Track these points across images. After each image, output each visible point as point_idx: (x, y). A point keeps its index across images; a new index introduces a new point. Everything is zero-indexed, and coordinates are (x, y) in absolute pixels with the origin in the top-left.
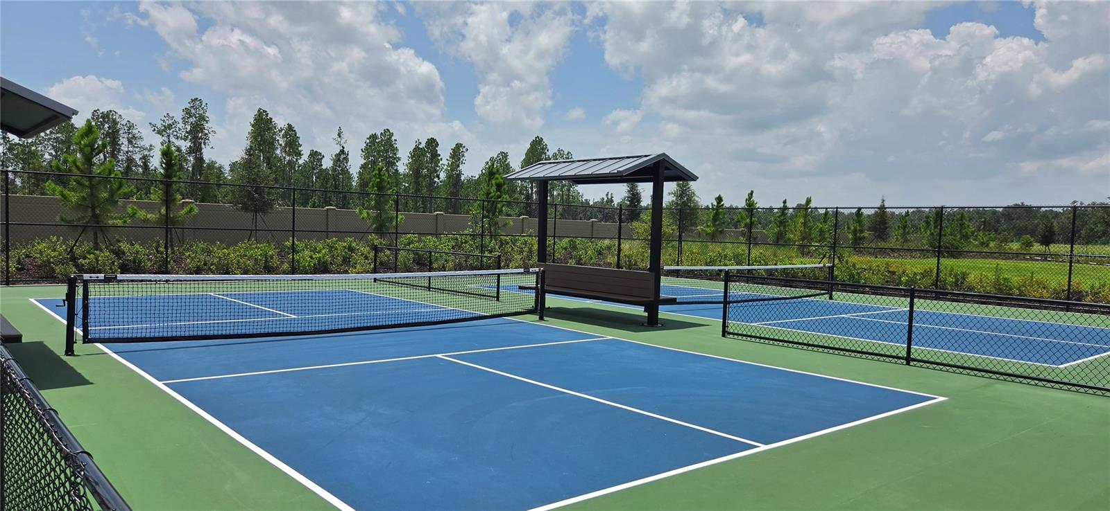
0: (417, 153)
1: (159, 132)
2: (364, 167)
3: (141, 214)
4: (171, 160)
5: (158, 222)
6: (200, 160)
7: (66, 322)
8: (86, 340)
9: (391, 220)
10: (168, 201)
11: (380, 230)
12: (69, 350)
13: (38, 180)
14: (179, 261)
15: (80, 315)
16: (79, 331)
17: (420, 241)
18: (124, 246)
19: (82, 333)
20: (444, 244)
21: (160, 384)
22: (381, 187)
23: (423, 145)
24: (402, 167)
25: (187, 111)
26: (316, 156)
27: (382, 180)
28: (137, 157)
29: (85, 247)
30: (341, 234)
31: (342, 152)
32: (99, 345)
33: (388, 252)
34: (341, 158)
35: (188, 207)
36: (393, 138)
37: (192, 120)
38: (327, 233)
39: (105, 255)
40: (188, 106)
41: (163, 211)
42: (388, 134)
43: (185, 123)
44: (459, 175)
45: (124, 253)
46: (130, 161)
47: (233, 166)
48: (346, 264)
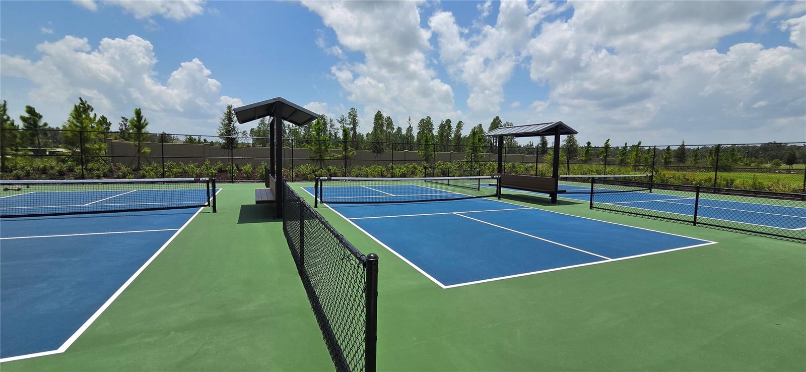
0: (442, 126)
1: (340, 122)
2: (418, 133)
3: (336, 155)
4: (346, 133)
5: (342, 157)
6: (355, 132)
7: (314, 197)
8: (322, 202)
9: (431, 155)
10: (346, 149)
11: (427, 160)
12: (316, 206)
13: (299, 143)
14: (350, 173)
15: (319, 193)
16: (319, 200)
17: (444, 164)
18: (331, 167)
19: (320, 200)
20: (453, 166)
21: (347, 220)
22: (427, 141)
23: (444, 123)
24: (435, 132)
25: (350, 113)
26: (399, 129)
27: (427, 138)
28: (333, 132)
29: (317, 168)
30: (411, 161)
31: (410, 127)
32: (325, 204)
33: (430, 169)
34: (410, 129)
35: (352, 152)
36: (431, 120)
37: (352, 117)
38: (405, 161)
39: (324, 171)
40: (350, 111)
41: (344, 153)
42: (429, 118)
43: (349, 118)
44: (460, 135)
45: (330, 170)
46: (330, 134)
47: (368, 135)
48: (413, 174)
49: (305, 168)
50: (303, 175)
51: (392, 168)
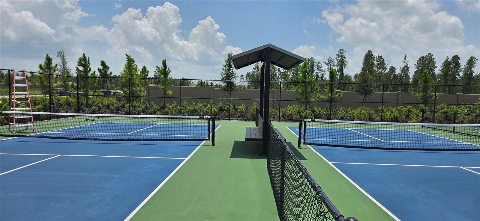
0: (447, 64)
1: (327, 64)
2: (416, 72)
3: (322, 97)
4: (333, 74)
5: (328, 99)
6: (342, 74)
8: (305, 143)
9: (431, 97)
10: (332, 91)
11: (425, 102)
12: (299, 147)
14: (335, 115)
17: (448, 108)
18: (316, 109)
19: (303, 141)
20: (463, 110)
21: (330, 163)
22: (426, 82)
23: (450, 59)
24: (437, 71)
25: (338, 55)
26: (393, 69)
27: (426, 78)
28: (320, 75)
29: (302, 109)
30: (405, 104)
31: (407, 66)
32: (308, 145)
33: (429, 113)
34: (406, 69)
35: (339, 94)
36: (433, 57)
37: (339, 58)
38: (397, 104)
39: (309, 112)
40: (338, 53)
41: (330, 95)
42: (430, 55)
43: (337, 60)
44: (472, 74)
45: (315, 111)
46: (317, 76)
47: (356, 76)
48: (407, 118)
49: (291, 109)
50: (289, 115)
51: (382, 111)
